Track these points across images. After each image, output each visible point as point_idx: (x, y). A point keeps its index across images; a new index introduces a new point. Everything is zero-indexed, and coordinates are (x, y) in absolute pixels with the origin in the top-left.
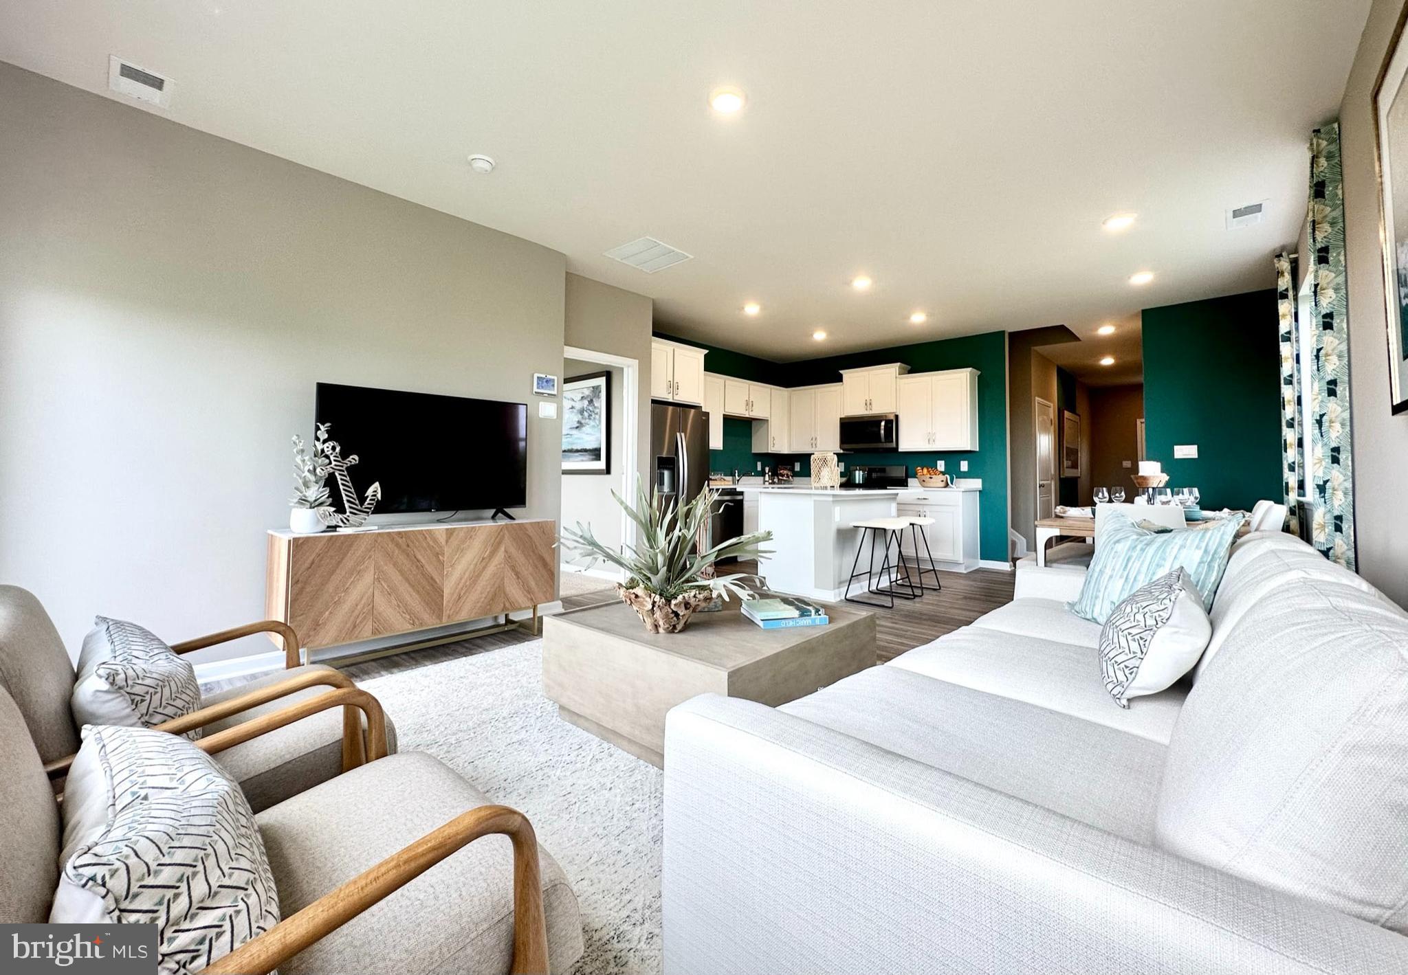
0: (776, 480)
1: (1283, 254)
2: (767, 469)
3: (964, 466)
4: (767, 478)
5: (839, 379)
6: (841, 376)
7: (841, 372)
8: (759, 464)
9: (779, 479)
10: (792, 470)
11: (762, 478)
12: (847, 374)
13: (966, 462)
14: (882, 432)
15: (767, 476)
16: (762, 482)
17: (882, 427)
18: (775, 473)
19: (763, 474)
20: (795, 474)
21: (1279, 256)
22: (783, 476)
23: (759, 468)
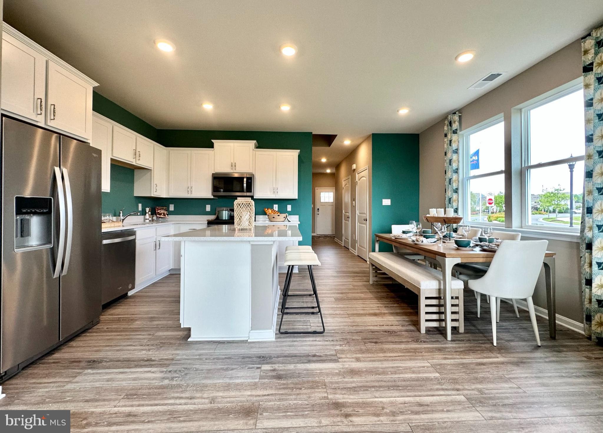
0: (155, 218)
1: (457, 113)
2: (147, 210)
3: (289, 208)
4: (147, 216)
5: (211, 146)
6: (213, 144)
7: (213, 141)
8: (140, 205)
9: (157, 217)
10: (167, 210)
11: (143, 216)
12: (217, 143)
13: (290, 206)
14: (245, 185)
15: (147, 215)
16: (143, 220)
17: (245, 182)
18: (153, 212)
19: (144, 213)
20: (170, 213)
21: (455, 113)
22: (160, 214)
23: (140, 208)
